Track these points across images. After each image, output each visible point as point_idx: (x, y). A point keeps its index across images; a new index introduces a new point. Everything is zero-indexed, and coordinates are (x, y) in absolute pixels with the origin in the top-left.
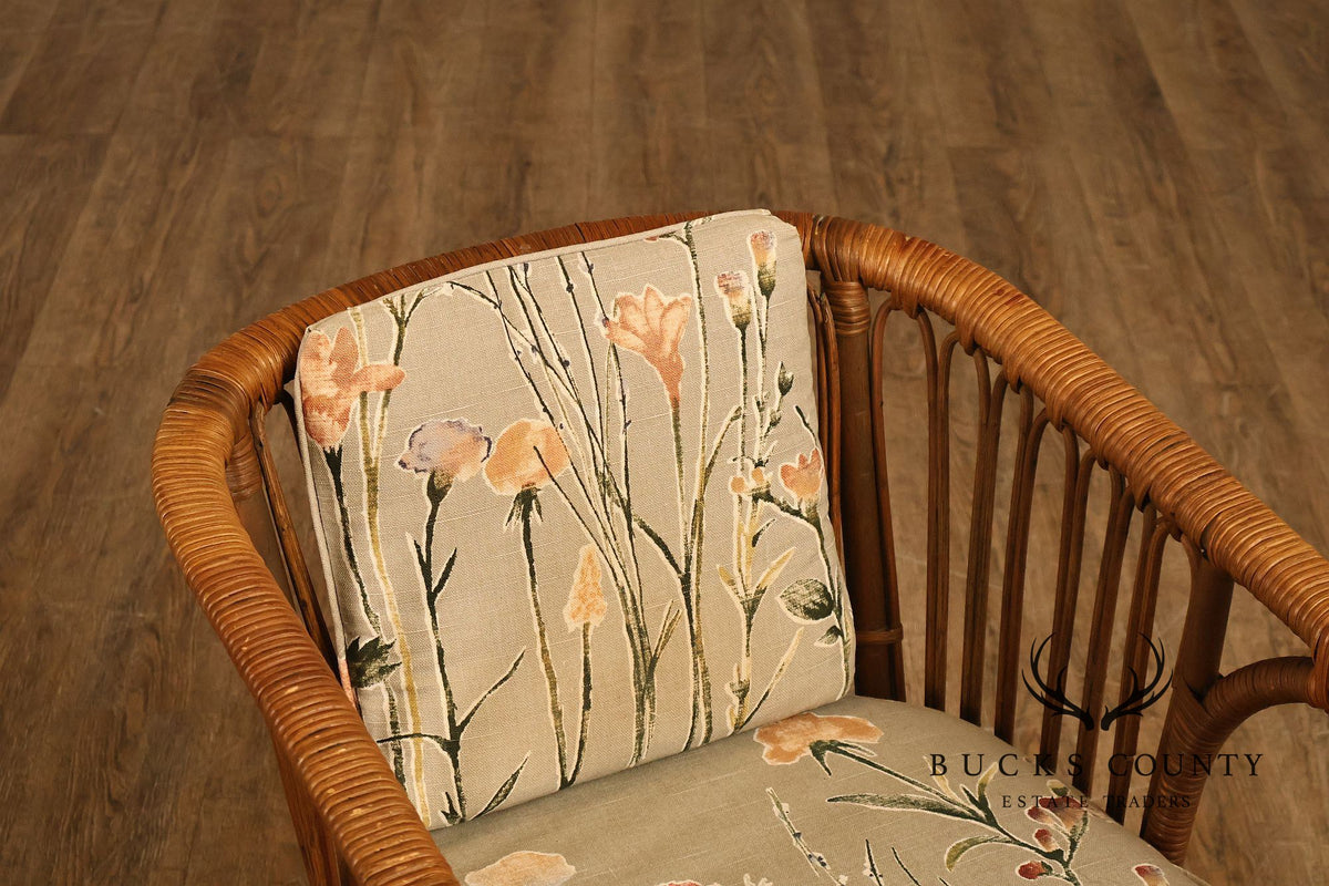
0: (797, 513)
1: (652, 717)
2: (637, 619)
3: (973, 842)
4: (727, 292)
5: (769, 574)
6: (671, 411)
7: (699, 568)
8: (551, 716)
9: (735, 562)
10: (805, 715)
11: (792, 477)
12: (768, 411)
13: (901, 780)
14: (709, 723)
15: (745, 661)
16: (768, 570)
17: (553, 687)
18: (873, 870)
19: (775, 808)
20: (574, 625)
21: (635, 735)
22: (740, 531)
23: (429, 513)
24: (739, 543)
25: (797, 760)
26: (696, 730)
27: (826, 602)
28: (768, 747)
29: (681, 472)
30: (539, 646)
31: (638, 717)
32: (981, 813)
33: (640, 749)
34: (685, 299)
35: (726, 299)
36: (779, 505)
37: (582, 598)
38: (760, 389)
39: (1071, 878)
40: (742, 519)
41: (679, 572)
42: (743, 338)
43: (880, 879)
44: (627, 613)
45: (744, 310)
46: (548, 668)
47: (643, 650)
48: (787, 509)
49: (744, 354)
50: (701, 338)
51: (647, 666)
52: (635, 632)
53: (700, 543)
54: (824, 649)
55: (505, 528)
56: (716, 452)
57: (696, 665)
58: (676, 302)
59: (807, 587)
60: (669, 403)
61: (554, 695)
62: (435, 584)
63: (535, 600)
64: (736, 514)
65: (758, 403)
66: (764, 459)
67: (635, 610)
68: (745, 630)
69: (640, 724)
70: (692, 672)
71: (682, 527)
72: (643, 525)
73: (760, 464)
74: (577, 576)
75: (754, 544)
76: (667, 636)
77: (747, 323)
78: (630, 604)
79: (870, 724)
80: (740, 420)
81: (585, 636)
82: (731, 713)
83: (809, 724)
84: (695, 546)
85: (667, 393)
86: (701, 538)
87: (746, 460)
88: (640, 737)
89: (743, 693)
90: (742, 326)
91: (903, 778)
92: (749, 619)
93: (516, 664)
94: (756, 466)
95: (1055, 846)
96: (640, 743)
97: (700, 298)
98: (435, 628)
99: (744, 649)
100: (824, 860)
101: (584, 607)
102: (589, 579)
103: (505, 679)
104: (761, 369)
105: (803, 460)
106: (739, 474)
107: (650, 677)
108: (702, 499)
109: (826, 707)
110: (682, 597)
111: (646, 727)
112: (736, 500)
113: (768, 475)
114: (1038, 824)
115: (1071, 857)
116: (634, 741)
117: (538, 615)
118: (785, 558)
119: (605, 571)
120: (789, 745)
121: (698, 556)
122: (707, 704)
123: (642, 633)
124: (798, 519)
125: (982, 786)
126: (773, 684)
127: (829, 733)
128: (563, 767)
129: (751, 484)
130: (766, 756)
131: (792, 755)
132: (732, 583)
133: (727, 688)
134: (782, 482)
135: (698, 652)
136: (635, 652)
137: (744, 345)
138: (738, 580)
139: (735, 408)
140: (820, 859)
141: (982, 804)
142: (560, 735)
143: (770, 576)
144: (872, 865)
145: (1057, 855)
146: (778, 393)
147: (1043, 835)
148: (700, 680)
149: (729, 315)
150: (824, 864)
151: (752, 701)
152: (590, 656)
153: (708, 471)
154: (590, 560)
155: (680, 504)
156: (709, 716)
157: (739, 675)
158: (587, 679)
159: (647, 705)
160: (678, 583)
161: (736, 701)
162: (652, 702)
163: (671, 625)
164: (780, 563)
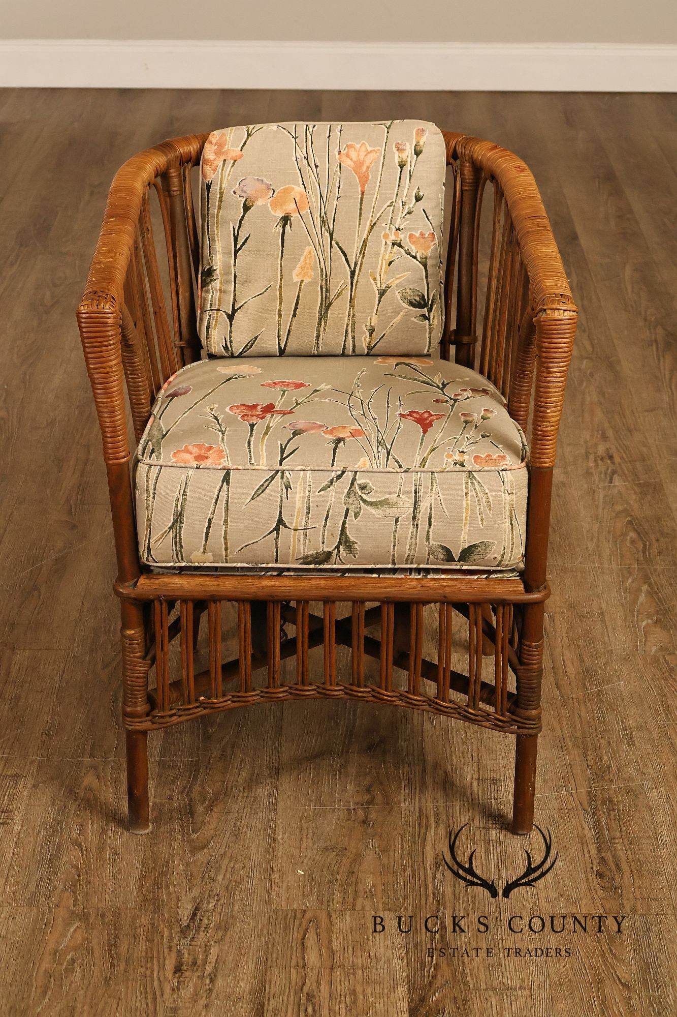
0: (415, 257)
1: (325, 329)
2: (326, 284)
3: (426, 391)
4: (398, 150)
5: (394, 280)
6: (360, 196)
7: (360, 270)
8: (277, 315)
9: (378, 271)
11: (414, 240)
12: (407, 207)
14: (354, 341)
15: (374, 317)
16: (394, 279)
17: (281, 303)
18: (376, 390)
19: (360, 372)
20: (296, 279)
21: (315, 335)
22: (383, 257)
23: (241, 215)
24: (382, 263)
25: (387, 364)
26: (347, 343)
27: (423, 303)
28: (380, 360)
29: (360, 224)
30: (279, 284)
31: (318, 327)
32: (441, 386)
33: (318, 344)
34: (378, 150)
35: (397, 153)
36: (405, 250)
37: (303, 268)
38: (405, 195)
39: (453, 406)
40: (386, 253)
41: (350, 269)
42: (401, 172)
44: (322, 280)
45: (404, 160)
46: (281, 295)
47: (326, 298)
48: (409, 254)
49: (400, 178)
50: (381, 167)
51: (326, 306)
52: (324, 289)
53: (363, 258)
54: (416, 323)
55: (274, 230)
56: (378, 219)
57: (350, 311)
58: (374, 150)
59: (413, 292)
60: (360, 192)
61: (280, 307)
62: (238, 247)
63: (281, 264)
64: (383, 249)
65: (402, 202)
66: (401, 228)
67: (326, 280)
68: (377, 302)
69: (318, 331)
70: (347, 314)
71: (355, 249)
72: (337, 244)
73: (398, 229)
74: (302, 259)
75: (389, 265)
76: (339, 296)
77: (405, 165)
78: (324, 277)
79: (431, 362)
80: (392, 208)
81: (300, 285)
82: (365, 340)
84: (360, 259)
85: (360, 188)
86: (363, 256)
87: (392, 226)
88: (318, 337)
90: (402, 166)
91: (422, 374)
92: (380, 298)
93: (267, 289)
94: (397, 230)
95: (458, 398)
96: (318, 341)
97: (385, 150)
98: (235, 265)
99: (375, 311)
101: (303, 273)
102: (308, 261)
103: (261, 294)
104: (407, 187)
105: (422, 234)
106: (387, 231)
107: (327, 311)
108: (367, 239)
110: (350, 280)
111: (321, 333)
112: (384, 243)
113: (402, 236)
114: (460, 393)
115: (461, 401)
116: (315, 338)
117: (281, 270)
118: (404, 276)
119: (315, 257)
120: (389, 361)
121: (361, 264)
122: (353, 331)
123: (327, 291)
124: (414, 260)
126: (387, 331)
128: (279, 340)
129: (393, 237)
130: (376, 362)
132: (375, 280)
133: (364, 326)
134: (408, 240)
135: (352, 306)
136: (322, 298)
137: (401, 175)
138: (378, 279)
139: (391, 201)
140: (358, 385)
141: (445, 385)
142: (279, 325)
143: (394, 282)
145: (456, 400)
146: (414, 200)
147: (457, 395)
148: (351, 319)
149: (397, 160)
151: (376, 337)
152: (301, 294)
153: (372, 227)
154: (310, 253)
155: (356, 238)
156: (353, 338)
157: (370, 322)
158: (297, 304)
159: (323, 323)
160: (349, 273)
161: (368, 334)
162: (326, 322)
163: (341, 291)
164: (401, 277)
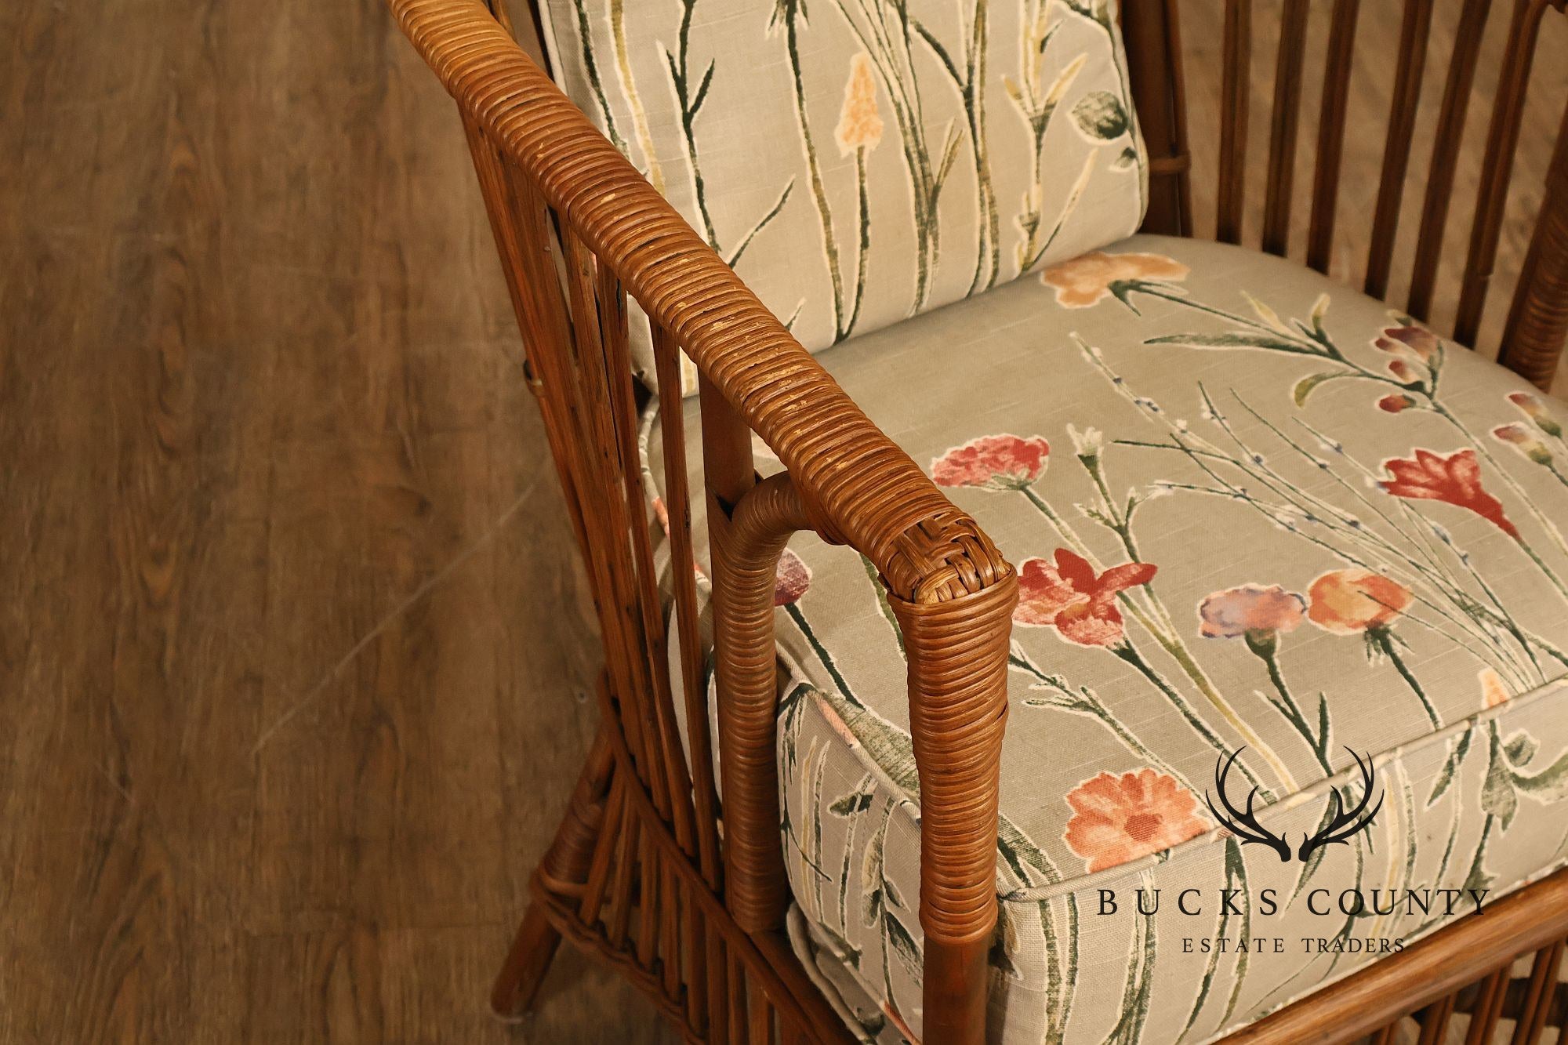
0: (1087, 13)
1: (935, 256)
2: (917, 141)
3: (1319, 378)
5: (1058, 86)
7: (983, 82)
8: (826, 257)
9: (1021, 72)
10: (1094, 254)
13: (1223, 318)
14: (996, 263)
15: (1035, 190)
16: (1058, 80)
17: (827, 223)
18: (1213, 412)
19: (1085, 354)
20: (847, 149)
21: (916, 276)
22: (1027, 34)
23: (682, 16)
24: (1026, 49)
25: (1097, 302)
26: (981, 270)
27: (1120, 120)
28: (1060, 291)
30: (810, 174)
31: (920, 256)
32: (1321, 347)
33: (922, 295)
36: (1068, 3)
37: (855, 116)
39: (1439, 410)
40: (1029, 21)
41: (960, 84)
43: (1224, 421)
44: (905, 133)
46: (821, 200)
47: (924, 177)
48: (1077, 8)
51: (929, 196)
52: (915, 156)
53: (983, 50)
54: (1119, 175)
55: (767, 34)
57: (982, 194)
59: (1100, 101)
61: (828, 233)
62: (691, 103)
63: (803, 120)
64: (1022, 14)
67: (914, 130)
68: (1034, 151)
69: (923, 264)
70: (977, 202)
71: (962, 29)
72: (920, 30)
74: (848, 90)
75: (1042, 50)
76: (950, 161)
78: (907, 123)
79: (1171, 261)
81: (860, 162)
82: (1020, 249)
83: (1100, 264)
84: (978, 52)
86: (984, 44)
88: (922, 280)
89: (1033, 226)
91: (1224, 315)
92: (1039, 138)
93: (785, 196)
95: (1413, 378)
96: (922, 287)
98: (693, 156)
99: (1033, 175)
100: (1155, 405)
101: (857, 127)
102: (862, 93)
103: (774, 213)
107: (932, 210)
109: (1118, 245)
110: (965, 114)
111: (930, 268)
114: (1390, 356)
115: (1434, 388)
116: (916, 285)
117: (807, 136)
118: (1076, 66)
119: (879, 84)
120: (1084, 286)
121: (982, 65)
122: (995, 240)
123: (923, 157)
124: (1087, 20)
125: (1316, 319)
126: (1064, 215)
127: (1127, 272)
128: (839, 316)
130: (1061, 299)
131: (1089, 298)
132: (1018, 96)
133: (1016, 220)
135: (984, 179)
136: (915, 179)
138: (1025, 94)
140: (1149, 404)
141: (1320, 337)
142: (836, 278)
143: (1060, 89)
144: (1211, 407)
145: (1418, 386)
147: (1396, 366)
148: (987, 212)
150: (1155, 410)
151: (1042, 235)
152: (866, 185)
154: (862, 71)
155: (960, 2)
156: (996, 255)
157: (1029, 207)
158: (864, 213)
159: (930, 241)
160: (960, 97)
161: (1025, 236)
162: (935, 239)
163: (953, 147)
164: (1070, 72)
